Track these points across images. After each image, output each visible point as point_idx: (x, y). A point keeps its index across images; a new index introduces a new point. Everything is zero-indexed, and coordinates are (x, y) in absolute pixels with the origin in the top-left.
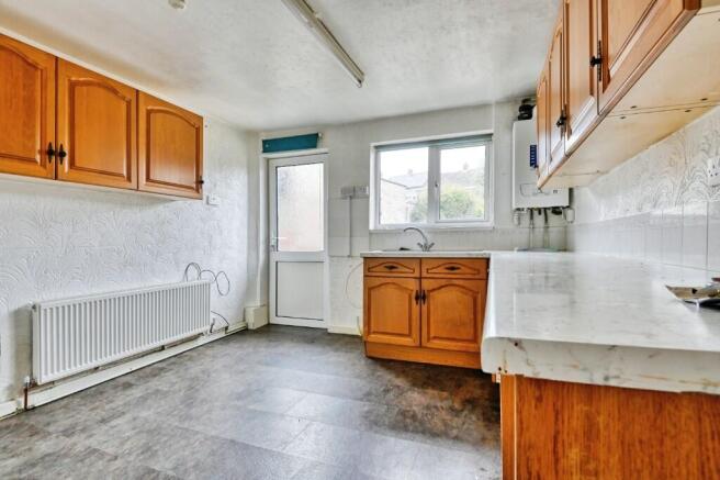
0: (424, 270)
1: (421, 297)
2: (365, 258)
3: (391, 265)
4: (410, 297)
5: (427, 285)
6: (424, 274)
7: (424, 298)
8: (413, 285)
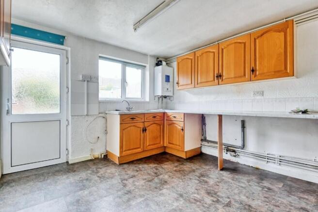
0: (145, 118)
1: (144, 130)
2: (120, 115)
3: (133, 117)
4: (140, 130)
5: (146, 124)
6: (146, 120)
7: (146, 130)
8: (141, 126)
